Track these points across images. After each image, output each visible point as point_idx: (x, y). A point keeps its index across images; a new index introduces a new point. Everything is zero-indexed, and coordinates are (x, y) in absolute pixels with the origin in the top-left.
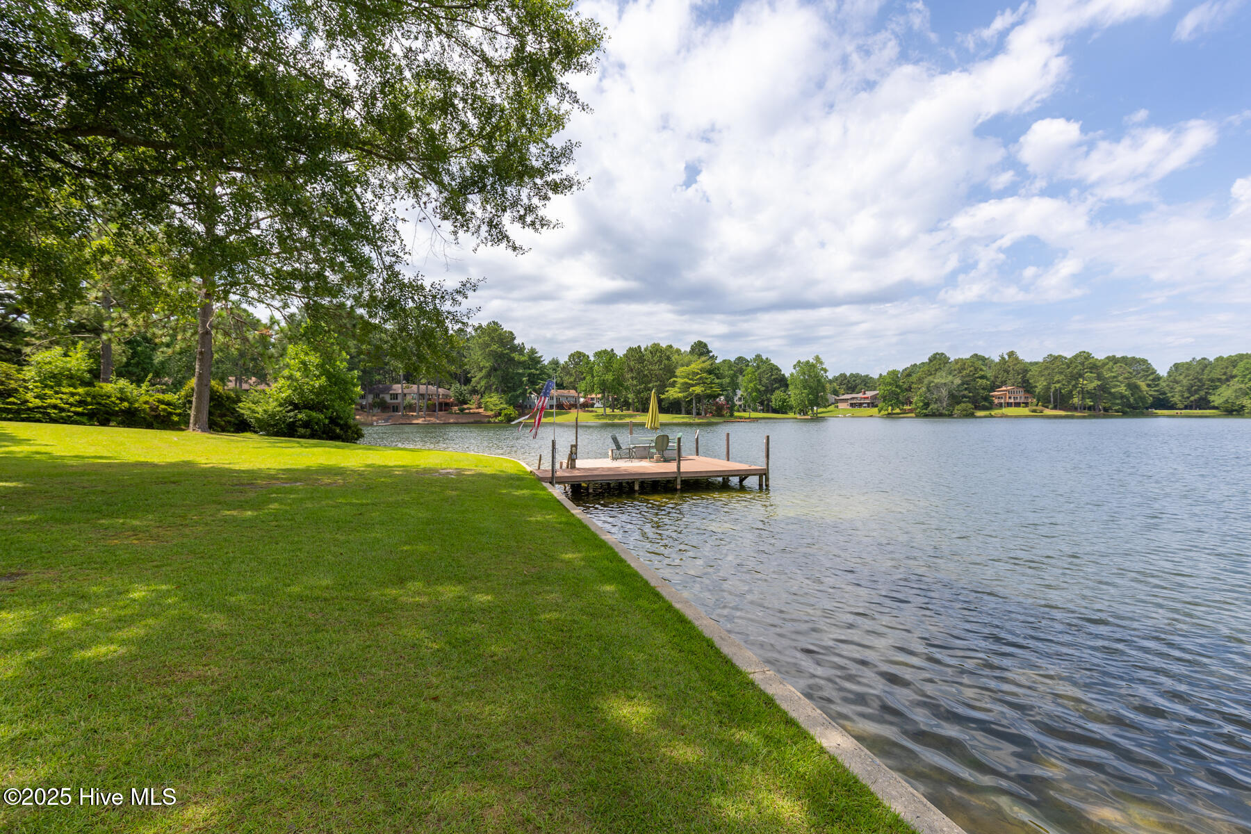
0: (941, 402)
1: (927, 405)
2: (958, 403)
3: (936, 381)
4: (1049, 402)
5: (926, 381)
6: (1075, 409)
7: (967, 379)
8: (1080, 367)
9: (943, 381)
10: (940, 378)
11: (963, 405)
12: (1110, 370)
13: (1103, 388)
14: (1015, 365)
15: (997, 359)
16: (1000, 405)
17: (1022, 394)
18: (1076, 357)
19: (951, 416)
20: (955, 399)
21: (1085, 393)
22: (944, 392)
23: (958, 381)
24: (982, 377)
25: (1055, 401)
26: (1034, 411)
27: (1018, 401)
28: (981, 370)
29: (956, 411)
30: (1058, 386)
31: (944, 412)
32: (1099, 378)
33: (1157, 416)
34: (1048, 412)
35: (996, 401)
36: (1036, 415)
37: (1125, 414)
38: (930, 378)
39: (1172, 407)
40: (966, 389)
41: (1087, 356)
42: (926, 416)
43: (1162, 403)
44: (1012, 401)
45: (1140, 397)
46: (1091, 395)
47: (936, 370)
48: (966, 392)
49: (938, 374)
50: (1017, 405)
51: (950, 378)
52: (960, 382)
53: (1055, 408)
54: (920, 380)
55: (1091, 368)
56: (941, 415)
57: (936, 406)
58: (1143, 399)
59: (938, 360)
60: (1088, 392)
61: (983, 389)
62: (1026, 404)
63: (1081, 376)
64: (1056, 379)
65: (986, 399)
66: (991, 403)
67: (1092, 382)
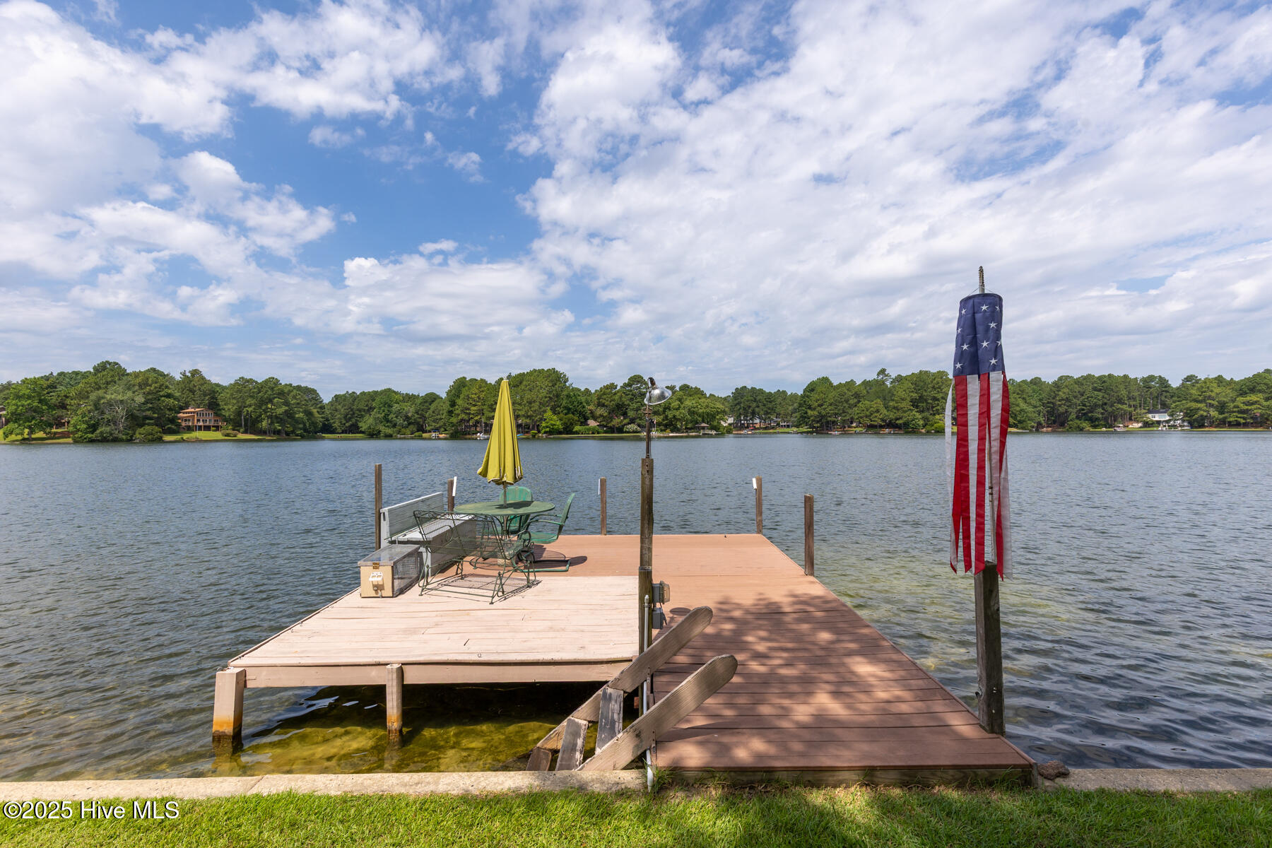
0: (115, 423)
1: (93, 428)
2: (141, 426)
3: (108, 397)
4: (241, 426)
5: (93, 396)
6: (264, 433)
7: (150, 397)
8: (270, 392)
9: (120, 397)
10: (114, 394)
11: (147, 427)
12: (294, 397)
13: (290, 414)
14: (202, 385)
15: (178, 377)
16: (189, 429)
17: (212, 416)
18: (266, 382)
19: (130, 440)
20: (135, 420)
21: (275, 418)
22: (121, 411)
23: (140, 399)
24: (169, 396)
25: (246, 425)
26: (228, 435)
27: (208, 424)
28: (167, 387)
29: (137, 435)
30: (250, 409)
31: (120, 436)
32: (286, 403)
33: (323, 438)
34: (241, 436)
35: (183, 424)
36: (229, 439)
37: (303, 437)
38: (101, 392)
39: (333, 432)
40: (150, 409)
41: (277, 382)
42: (92, 441)
43: (327, 429)
44: (201, 423)
45: (313, 423)
46: (277, 419)
47: (108, 383)
48: (148, 413)
49: (112, 388)
50: (207, 428)
51: (129, 394)
52: (143, 400)
53: (246, 432)
54: (83, 395)
55: (279, 394)
56: (116, 440)
57: (108, 429)
58: (314, 424)
59: (109, 373)
60: (277, 417)
61: (170, 409)
62: (217, 428)
63: (271, 401)
64: (248, 403)
65: (173, 421)
66: (179, 425)
67: (281, 407)
